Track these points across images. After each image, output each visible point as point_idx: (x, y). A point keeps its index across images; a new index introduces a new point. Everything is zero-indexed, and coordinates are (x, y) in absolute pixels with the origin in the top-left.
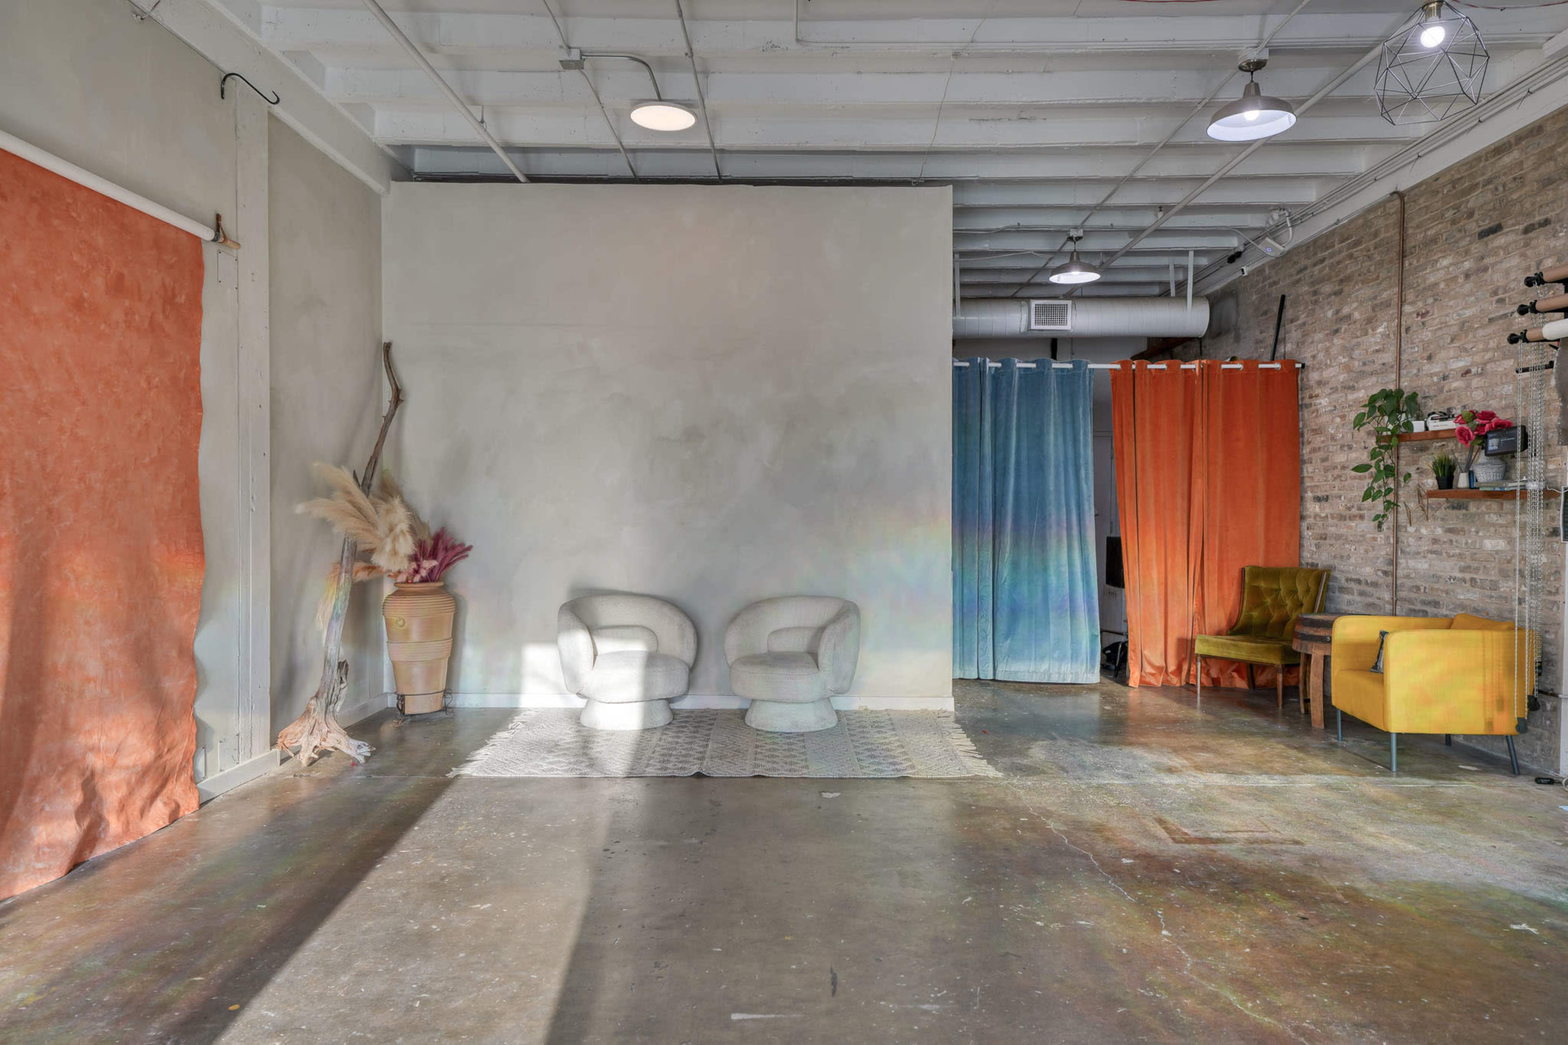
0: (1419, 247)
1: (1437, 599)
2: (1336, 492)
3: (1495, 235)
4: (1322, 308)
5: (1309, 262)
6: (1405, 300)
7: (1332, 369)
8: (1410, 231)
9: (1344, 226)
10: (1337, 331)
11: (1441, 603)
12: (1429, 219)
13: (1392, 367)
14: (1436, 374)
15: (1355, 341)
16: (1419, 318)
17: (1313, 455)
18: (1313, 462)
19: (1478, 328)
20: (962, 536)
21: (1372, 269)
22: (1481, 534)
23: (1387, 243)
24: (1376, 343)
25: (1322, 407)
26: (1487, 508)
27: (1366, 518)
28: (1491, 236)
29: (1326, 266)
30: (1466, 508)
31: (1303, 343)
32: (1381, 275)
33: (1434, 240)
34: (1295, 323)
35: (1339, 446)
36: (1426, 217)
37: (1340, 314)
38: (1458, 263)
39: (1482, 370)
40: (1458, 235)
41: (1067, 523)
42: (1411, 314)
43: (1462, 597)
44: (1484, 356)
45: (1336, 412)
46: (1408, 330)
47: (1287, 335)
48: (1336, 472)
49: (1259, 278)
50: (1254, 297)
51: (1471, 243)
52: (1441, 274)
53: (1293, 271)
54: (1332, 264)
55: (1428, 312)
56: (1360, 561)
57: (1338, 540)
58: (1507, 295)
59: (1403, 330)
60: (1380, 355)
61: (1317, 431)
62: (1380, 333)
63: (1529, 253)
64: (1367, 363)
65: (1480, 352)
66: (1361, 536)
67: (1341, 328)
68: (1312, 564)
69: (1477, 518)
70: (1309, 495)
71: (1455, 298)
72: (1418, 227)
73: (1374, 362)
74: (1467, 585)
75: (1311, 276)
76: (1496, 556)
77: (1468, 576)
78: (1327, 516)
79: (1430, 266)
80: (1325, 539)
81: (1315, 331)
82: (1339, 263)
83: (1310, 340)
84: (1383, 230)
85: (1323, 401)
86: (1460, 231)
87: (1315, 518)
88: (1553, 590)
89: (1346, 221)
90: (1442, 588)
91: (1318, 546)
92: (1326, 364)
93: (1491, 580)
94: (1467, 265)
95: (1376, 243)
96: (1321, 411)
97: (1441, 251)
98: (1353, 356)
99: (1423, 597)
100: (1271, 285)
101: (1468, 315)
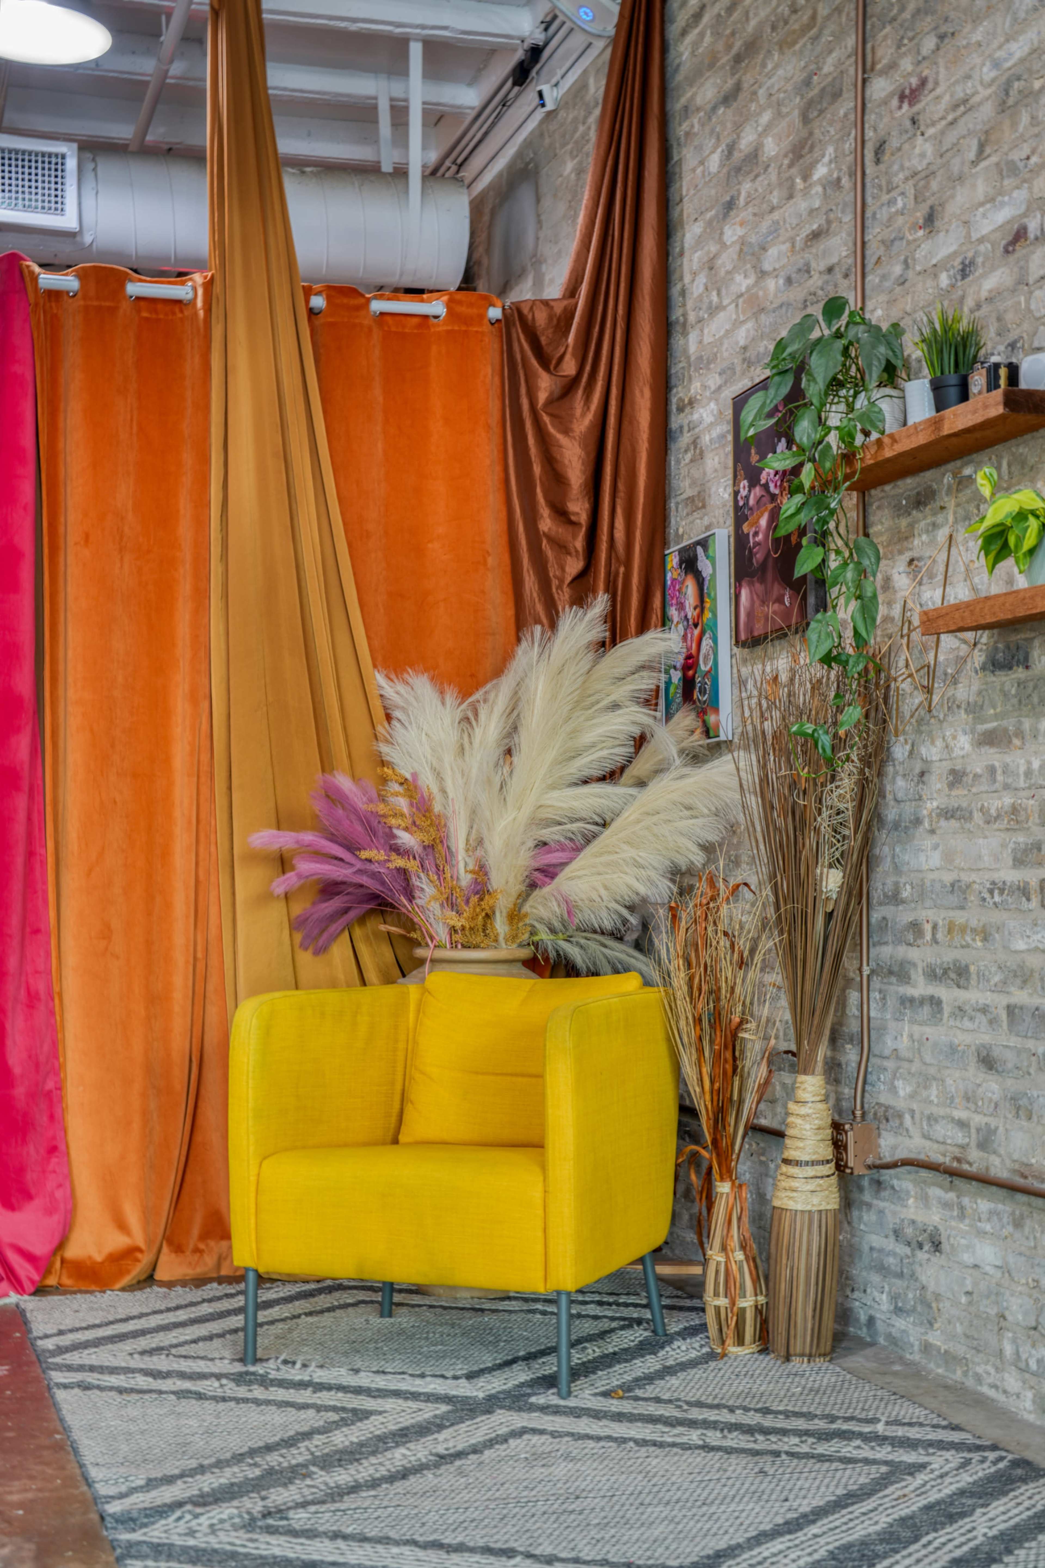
1: (965, 960)
6: (874, 64)
7: (722, 315)
10: (731, 206)
11: (972, 968)
14: (947, 265)
15: (767, 223)
16: (906, 107)
24: (812, 214)
25: (705, 432)
29: (706, 27)
30: (1026, 662)
32: (820, 11)
42: (885, 102)
43: (1022, 947)
46: (879, 151)
55: (923, 82)
59: (870, 156)
60: (822, 245)
62: (820, 181)
67: (739, 196)
85: (705, 416)
90: (974, 923)
92: (711, 306)
96: (702, 443)
98: (766, 266)
101: (1018, 55)
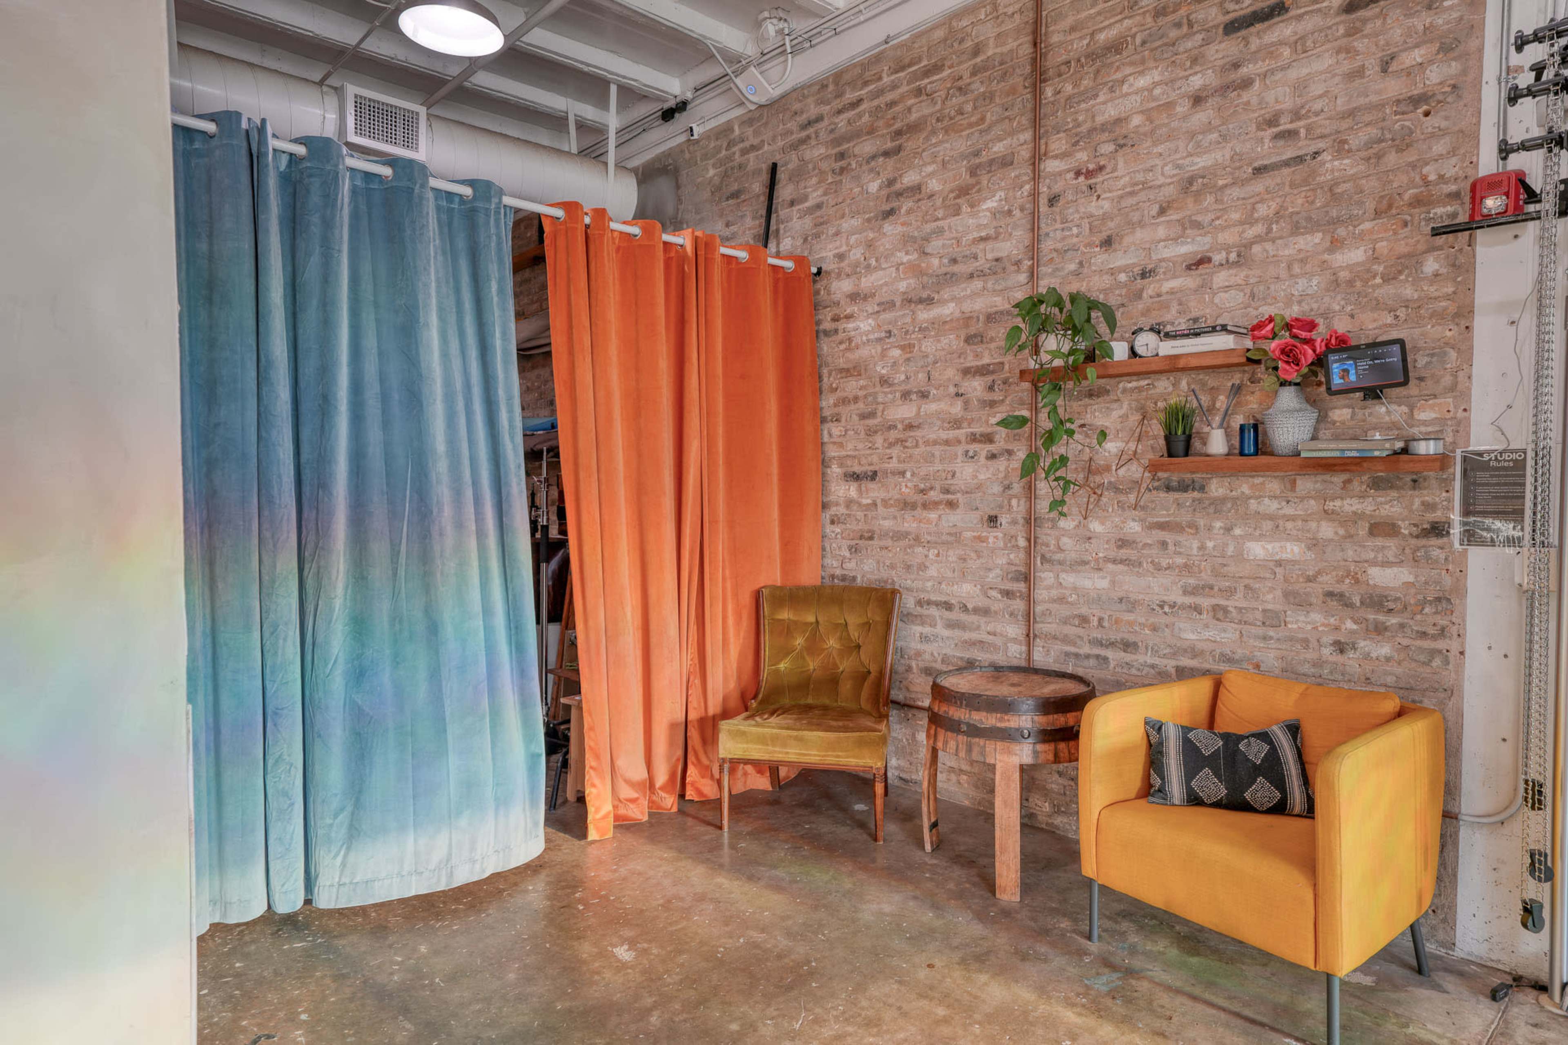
0: (1079, 61)
1: (1132, 638)
2: (894, 464)
3: (1266, 24)
4: (858, 178)
5: (825, 109)
6: (1046, 152)
7: (881, 273)
8: (1055, 39)
9: (901, 45)
10: (890, 213)
11: (1140, 644)
12: (1099, 13)
13: (1018, 263)
14: (1122, 269)
15: (929, 227)
16: (1081, 179)
17: (844, 411)
18: (843, 419)
19: (1226, 186)
20: (210, 563)
21: (969, 108)
22: (1237, 531)
23: (1001, 64)
24: (979, 227)
25: (861, 335)
26: (1252, 487)
27: (961, 506)
28: (1259, 26)
29: (864, 111)
30: (1202, 489)
31: (817, 236)
32: (989, 115)
33: (1116, 47)
34: (801, 207)
35: (898, 395)
36: (1092, 11)
37: (898, 186)
38: (1173, 81)
39: (1239, 255)
40: (1173, 34)
41: (476, 521)
42: (1060, 174)
43: (1192, 637)
44: (1243, 232)
45: (892, 340)
46: (1053, 200)
47: (782, 227)
48: (893, 435)
49: (719, 143)
50: (711, 172)
51: (1206, 42)
52: (1134, 101)
53: (792, 125)
54: (878, 107)
55: (1100, 167)
56: (949, 574)
57: (899, 539)
58: (1301, 123)
59: (1043, 201)
60: (989, 245)
61: (850, 372)
62: (988, 209)
63: (1360, 45)
64: (959, 259)
65: (1234, 225)
66: (949, 534)
67: (900, 208)
68: (844, 578)
69: (1229, 505)
70: (835, 470)
71: (1169, 138)
72: (1073, 29)
73: (975, 258)
74: (1204, 616)
75: (832, 131)
76: (1278, 570)
77: (1205, 602)
78: (875, 504)
79: (1105, 90)
80: (871, 538)
81: (843, 216)
82: (892, 104)
83: (832, 231)
84: (991, 41)
85: (862, 326)
86: (1178, 25)
87: (848, 507)
88: (1431, 631)
89: (908, 36)
90: (1142, 621)
91: (854, 550)
92: (868, 266)
93: (1264, 611)
94: (1197, 82)
95: (974, 66)
96: (857, 340)
97: (1132, 64)
98: (928, 250)
99: (1097, 634)
100: (744, 152)
101: (1201, 165)
